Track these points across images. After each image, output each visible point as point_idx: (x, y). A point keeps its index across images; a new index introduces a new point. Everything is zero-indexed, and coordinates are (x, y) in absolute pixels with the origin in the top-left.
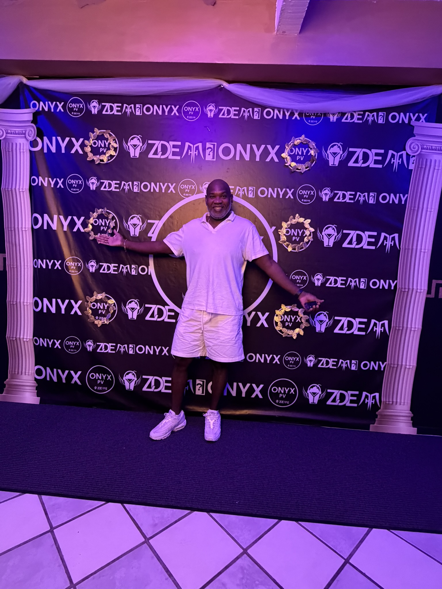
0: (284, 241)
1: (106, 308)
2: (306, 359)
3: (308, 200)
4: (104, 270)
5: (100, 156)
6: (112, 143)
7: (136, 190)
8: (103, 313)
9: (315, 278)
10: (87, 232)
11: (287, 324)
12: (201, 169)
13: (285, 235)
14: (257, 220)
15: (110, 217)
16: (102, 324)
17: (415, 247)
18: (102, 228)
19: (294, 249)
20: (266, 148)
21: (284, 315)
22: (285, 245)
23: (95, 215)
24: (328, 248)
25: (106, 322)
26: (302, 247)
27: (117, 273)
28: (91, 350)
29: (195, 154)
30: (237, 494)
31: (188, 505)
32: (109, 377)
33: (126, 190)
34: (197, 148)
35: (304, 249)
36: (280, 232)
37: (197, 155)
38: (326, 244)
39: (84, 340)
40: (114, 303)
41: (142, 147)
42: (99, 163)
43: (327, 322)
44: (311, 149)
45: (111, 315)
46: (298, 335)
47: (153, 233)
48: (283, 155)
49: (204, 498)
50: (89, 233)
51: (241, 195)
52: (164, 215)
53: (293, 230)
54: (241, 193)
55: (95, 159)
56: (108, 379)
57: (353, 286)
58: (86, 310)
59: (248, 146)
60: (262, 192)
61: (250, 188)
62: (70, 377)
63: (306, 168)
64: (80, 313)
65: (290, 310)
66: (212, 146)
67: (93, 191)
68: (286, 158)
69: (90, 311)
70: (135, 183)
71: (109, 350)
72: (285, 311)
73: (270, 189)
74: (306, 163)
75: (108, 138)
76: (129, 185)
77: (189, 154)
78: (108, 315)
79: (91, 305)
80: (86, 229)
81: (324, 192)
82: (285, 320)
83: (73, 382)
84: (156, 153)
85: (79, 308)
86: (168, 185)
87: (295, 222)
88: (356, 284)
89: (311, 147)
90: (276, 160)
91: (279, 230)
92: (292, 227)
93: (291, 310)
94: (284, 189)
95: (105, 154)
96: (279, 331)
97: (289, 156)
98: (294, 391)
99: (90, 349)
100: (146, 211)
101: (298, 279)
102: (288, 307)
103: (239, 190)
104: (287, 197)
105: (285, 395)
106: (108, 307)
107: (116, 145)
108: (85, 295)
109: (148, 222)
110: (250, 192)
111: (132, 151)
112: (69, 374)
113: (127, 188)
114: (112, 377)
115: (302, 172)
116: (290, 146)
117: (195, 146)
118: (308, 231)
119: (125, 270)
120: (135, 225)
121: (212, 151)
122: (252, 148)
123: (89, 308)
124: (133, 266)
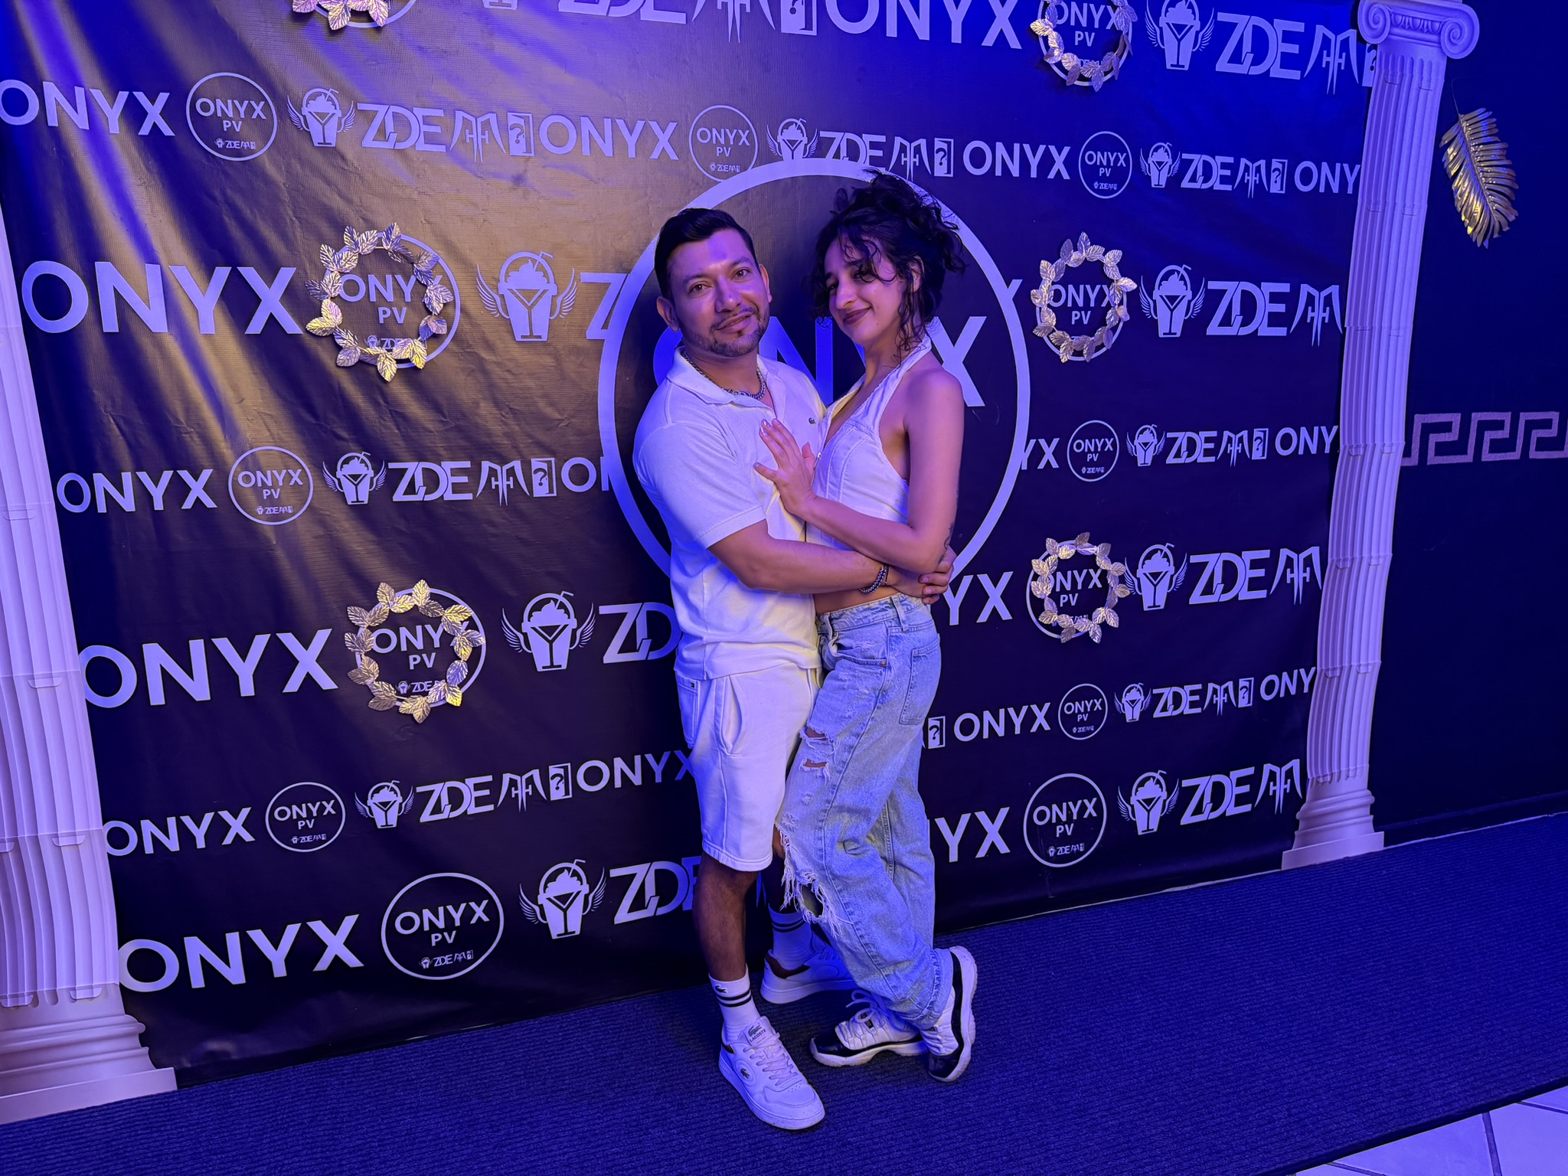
0: (1049, 328)
1: (437, 644)
3: (1111, 187)
4: (411, 489)
7: (517, 149)
8: (430, 665)
9: (1136, 442)
10: (317, 333)
11: (1064, 599)
12: (768, 70)
13: (1049, 306)
16: (433, 710)
17: (1376, 324)
18: (384, 314)
21: (1054, 573)
22: (1050, 340)
23: (349, 259)
24: (1170, 341)
25: (448, 698)
26: (1099, 343)
27: (468, 496)
28: (393, 822)
29: (742, 6)
32: (479, 911)
33: (478, 146)
35: (1104, 349)
36: (1034, 296)
37: (748, 9)
38: (1162, 330)
39: (356, 787)
40: (470, 619)
43: (1172, 576)
44: (1115, 8)
45: (464, 666)
47: (605, 326)
48: (1038, 26)
50: (329, 338)
55: (325, 5)
56: (474, 920)
57: (1234, 455)
58: (356, 666)
60: (978, 158)
61: (939, 143)
62: (308, 948)
64: (327, 683)
65: (1073, 551)
67: (325, 150)
69: (374, 667)
70: (512, 119)
71: (469, 806)
73: (1001, 148)
74: (1104, 56)
76: (486, 125)
77: (719, 7)
78: (450, 671)
79: (371, 642)
80: (315, 324)
81: (1153, 158)
82: (1059, 589)
83: (324, 964)
85: (321, 660)
86: (648, 127)
87: (1079, 260)
88: (1243, 447)
90: (1014, 43)
91: (1034, 291)
92: (1070, 277)
93: (1075, 552)
94: (1042, 148)
96: (1046, 627)
97: (1055, 30)
98: (1094, 808)
99: (387, 819)
101: (1089, 451)
102: (1067, 545)
103: (903, 149)
104: (1051, 176)
105: (1072, 825)
106: (447, 638)
108: (343, 602)
109: (583, 279)
110: (938, 157)
112: (305, 938)
113: (478, 137)
114: (490, 909)
115: (1097, 89)
118: (1116, 291)
119: (503, 484)
120: (528, 294)
123: (366, 654)
124: (536, 463)
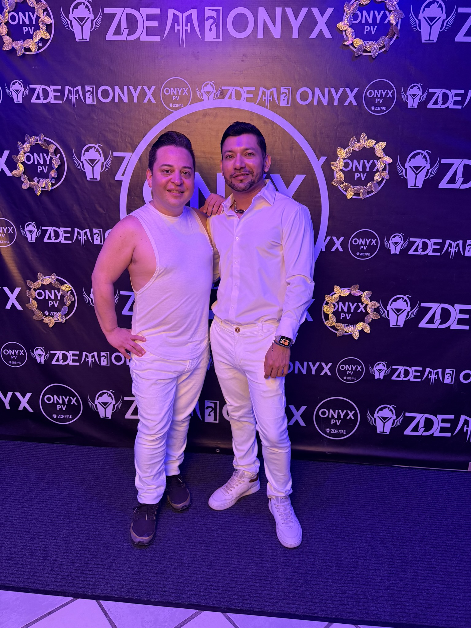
0: (340, 181)
1: (59, 298)
2: (373, 368)
3: (382, 108)
4: (50, 238)
5: (23, 41)
6: (41, 15)
7: (89, 101)
8: (56, 306)
9: (390, 242)
10: (16, 176)
11: (342, 316)
12: (198, 59)
13: (341, 170)
14: (294, 147)
15: (52, 149)
16: (55, 322)
18: (39, 169)
19: (357, 194)
20: (310, 14)
21: (338, 303)
22: (341, 187)
23: (27, 147)
24: (415, 190)
25: (61, 320)
26: (370, 190)
27: (70, 242)
28: (43, 362)
29: (187, 30)
30: (268, 582)
31: (194, 601)
32: (74, 401)
33: (74, 100)
34: (189, 19)
35: (373, 193)
36: (333, 165)
37: (189, 31)
38: (410, 184)
39: (30, 347)
40: (71, 290)
41: (94, 22)
42: (24, 55)
43: (409, 312)
44: (390, 11)
45: (67, 308)
46: (362, 332)
47: (123, 175)
48: (340, 25)
49: (218, 590)
50: (20, 177)
51: (267, 103)
52: (139, 143)
53: (355, 162)
54: (267, 99)
55: (15, 47)
56: (72, 403)
57: (453, 253)
58: (30, 302)
59: (279, 11)
60: (304, 97)
61: (283, 90)
62: (15, 402)
63: (381, 48)
64: (19, 307)
65: (348, 294)
66: (214, 14)
67: (18, 105)
68: (345, 31)
69: (35, 303)
70: (87, 88)
71: (70, 362)
72: (340, 296)
73: (317, 91)
74: (381, 39)
75: (34, 7)
76: (77, 91)
77: (176, 31)
78: (63, 309)
79: (35, 294)
80: (14, 172)
81: (410, 92)
82: (340, 310)
83: (21, 408)
84: (118, 32)
85: (17, 298)
86: (143, 88)
87: (360, 147)
88: (459, 249)
89: (390, 8)
90: (328, 35)
91: (332, 163)
92: (355, 156)
93: (350, 293)
94: (341, 90)
95: (31, 37)
96: (331, 327)
97: (350, 27)
98: (353, 415)
99: (41, 360)
100: (110, 136)
101: (362, 244)
102: (345, 290)
103: (264, 93)
104: (346, 104)
105: (340, 421)
106: (63, 297)
107: (49, 21)
108: (25, 279)
109: (114, 155)
110: (282, 97)
111: (77, 29)
112: (14, 397)
113: (74, 97)
114: (77, 401)
115: (374, 57)
116: (352, 8)
117: (186, 14)
118: (382, 163)
119: (82, 238)
120: (92, 161)
121: (216, 24)
122: (284, 15)
123: (33, 299)
124: (95, 231)
